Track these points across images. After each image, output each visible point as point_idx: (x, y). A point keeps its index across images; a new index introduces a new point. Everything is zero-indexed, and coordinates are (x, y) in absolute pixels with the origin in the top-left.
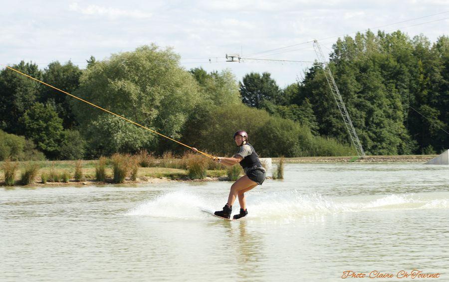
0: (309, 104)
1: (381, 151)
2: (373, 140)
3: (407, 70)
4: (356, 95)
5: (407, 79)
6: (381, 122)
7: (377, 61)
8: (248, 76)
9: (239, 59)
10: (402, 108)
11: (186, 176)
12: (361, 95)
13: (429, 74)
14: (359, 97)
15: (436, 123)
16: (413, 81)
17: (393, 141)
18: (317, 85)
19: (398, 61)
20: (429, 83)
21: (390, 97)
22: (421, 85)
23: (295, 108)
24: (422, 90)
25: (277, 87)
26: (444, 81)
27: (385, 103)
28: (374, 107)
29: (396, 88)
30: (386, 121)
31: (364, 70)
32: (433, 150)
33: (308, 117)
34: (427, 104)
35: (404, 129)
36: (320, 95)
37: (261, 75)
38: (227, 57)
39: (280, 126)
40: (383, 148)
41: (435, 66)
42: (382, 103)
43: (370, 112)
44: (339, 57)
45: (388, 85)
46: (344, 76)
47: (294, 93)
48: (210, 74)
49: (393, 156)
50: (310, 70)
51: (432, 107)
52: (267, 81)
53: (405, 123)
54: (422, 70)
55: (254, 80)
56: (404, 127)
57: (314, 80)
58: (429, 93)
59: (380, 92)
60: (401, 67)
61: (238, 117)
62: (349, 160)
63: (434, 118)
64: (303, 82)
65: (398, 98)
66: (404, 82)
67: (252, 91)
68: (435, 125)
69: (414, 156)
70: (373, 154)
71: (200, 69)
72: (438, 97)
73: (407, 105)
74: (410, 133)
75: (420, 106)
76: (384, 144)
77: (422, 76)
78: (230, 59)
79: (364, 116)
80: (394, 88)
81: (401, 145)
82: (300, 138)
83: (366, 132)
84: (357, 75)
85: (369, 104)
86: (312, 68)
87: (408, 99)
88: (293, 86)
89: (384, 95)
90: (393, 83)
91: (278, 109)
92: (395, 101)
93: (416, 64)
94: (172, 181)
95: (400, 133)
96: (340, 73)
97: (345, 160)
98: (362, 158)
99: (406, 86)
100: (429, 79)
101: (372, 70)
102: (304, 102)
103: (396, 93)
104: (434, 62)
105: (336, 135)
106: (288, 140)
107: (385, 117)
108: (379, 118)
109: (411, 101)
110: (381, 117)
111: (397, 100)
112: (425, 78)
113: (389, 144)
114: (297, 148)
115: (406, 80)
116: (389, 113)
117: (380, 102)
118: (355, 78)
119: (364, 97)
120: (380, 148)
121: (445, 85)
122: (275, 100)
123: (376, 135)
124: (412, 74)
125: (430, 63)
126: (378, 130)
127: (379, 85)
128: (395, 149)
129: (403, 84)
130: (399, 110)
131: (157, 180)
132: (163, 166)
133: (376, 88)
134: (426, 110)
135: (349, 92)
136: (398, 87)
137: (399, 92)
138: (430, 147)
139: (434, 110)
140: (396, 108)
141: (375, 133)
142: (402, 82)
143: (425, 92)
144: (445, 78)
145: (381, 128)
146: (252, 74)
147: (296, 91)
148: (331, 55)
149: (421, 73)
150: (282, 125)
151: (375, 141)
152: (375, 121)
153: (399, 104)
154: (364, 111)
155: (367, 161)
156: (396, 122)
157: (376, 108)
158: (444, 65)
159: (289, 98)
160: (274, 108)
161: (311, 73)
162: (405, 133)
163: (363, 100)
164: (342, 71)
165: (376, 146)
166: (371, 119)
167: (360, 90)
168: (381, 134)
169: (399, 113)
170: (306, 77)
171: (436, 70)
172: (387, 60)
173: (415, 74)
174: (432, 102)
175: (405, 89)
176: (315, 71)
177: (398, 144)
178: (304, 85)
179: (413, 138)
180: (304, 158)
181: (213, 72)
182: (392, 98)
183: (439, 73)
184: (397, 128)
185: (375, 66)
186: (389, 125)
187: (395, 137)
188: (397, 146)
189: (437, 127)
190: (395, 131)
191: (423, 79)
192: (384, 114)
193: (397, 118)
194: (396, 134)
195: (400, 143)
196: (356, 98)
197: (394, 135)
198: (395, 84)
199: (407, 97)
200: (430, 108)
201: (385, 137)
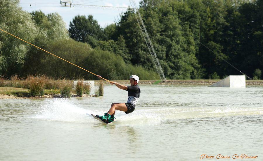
0: (123, 39)
1: (178, 76)
2: (172, 68)
3: (199, 14)
4: (159, 33)
6: (178, 54)
7: (176, 7)
8: (76, 18)
9: (71, 4)
10: (194, 44)
11: (29, 94)
12: (163, 33)
13: (215, 18)
14: (161, 35)
15: (220, 55)
17: (187, 69)
18: (129, 26)
19: (192, 8)
20: (215, 25)
21: (185, 35)
22: (209, 26)
23: (112, 42)
24: (209, 31)
25: (98, 27)
26: (226, 23)
27: (181, 40)
29: (190, 28)
31: (165, 14)
32: (218, 75)
33: (122, 49)
34: (214, 41)
35: (196, 59)
36: (131, 33)
37: (87, 17)
38: (61, 3)
39: (100, 56)
41: (220, 12)
42: (179, 40)
43: (169, 47)
44: (147, 5)
45: (184, 26)
46: (150, 19)
47: (112, 32)
48: (47, 16)
49: (188, 80)
50: (125, 13)
51: (217, 43)
52: (91, 22)
53: (196, 55)
54: (209, 14)
55: (80, 20)
56: (196, 58)
57: (128, 21)
58: (215, 33)
59: (179, 32)
60: (194, 12)
61: (68, 49)
62: (153, 83)
63: (218, 52)
64: (119, 23)
65: (192, 36)
66: (195, 23)
67: (80, 30)
68: (219, 57)
69: (203, 81)
71: (40, 12)
72: (222, 36)
73: (199, 42)
74: (199, 63)
75: (208, 42)
76: (181, 72)
77: (210, 20)
78: (63, 4)
79: (165, 49)
80: (188, 28)
81: (193, 72)
82: (116, 65)
83: (167, 62)
84: (160, 18)
85: (168, 40)
86: (126, 12)
87: (199, 36)
88: (112, 26)
89: (181, 34)
90: (187, 24)
91: (99, 43)
92: (189, 38)
93: (206, 10)
94: (17, 98)
95: (192, 63)
96: (147, 16)
97: (151, 83)
99: (198, 27)
100: (215, 22)
101: (171, 14)
102: (119, 38)
103: (189, 32)
104: (219, 9)
105: (143, 64)
106: (107, 67)
108: (177, 51)
109: (201, 38)
110: (179, 50)
111: (191, 37)
112: (212, 21)
113: (185, 71)
114: (113, 73)
115: (197, 22)
116: (185, 48)
117: (177, 39)
118: (158, 20)
119: (165, 35)
121: (227, 26)
122: (97, 36)
123: (174, 65)
124: (202, 18)
125: (215, 10)
126: (176, 60)
127: (177, 25)
128: (189, 75)
129: (195, 25)
130: (192, 45)
131: (6, 96)
132: (11, 86)
133: (175, 28)
134: (212, 45)
135: (153, 31)
136: (192, 27)
137: (192, 31)
138: (215, 73)
139: (218, 45)
140: (189, 43)
142: (195, 24)
143: (212, 32)
144: (227, 21)
145: (178, 59)
146: (79, 16)
147: (113, 30)
148: (141, 3)
149: (209, 17)
150: (102, 56)
151: (174, 69)
152: (173, 53)
153: (192, 40)
154: (165, 46)
155: (167, 84)
156: (190, 54)
157: (175, 44)
158: (227, 11)
159: (109, 35)
160: (97, 43)
161: (126, 16)
162: (196, 63)
163: (164, 37)
164: (149, 15)
165: (174, 73)
166: (170, 52)
167: (163, 29)
168: (178, 63)
169: (192, 48)
170: (121, 19)
171: (221, 15)
172: (183, 7)
173: (204, 18)
174: (217, 40)
175: (197, 29)
176: (128, 15)
177: (191, 71)
178: (120, 25)
179: (202, 67)
180: (119, 81)
181: (49, 14)
182: (187, 36)
183: (223, 17)
184: (190, 59)
185: (173, 11)
186: (185, 56)
187: (189, 66)
188: (190, 73)
189: (221, 59)
190: (188, 61)
191: (210, 22)
192: (181, 49)
193: (190, 52)
194: (189, 64)
195: (192, 70)
196: (159, 36)
197: (188, 64)
198: (189, 25)
199: (199, 35)
200: (216, 44)
201: (181, 66)
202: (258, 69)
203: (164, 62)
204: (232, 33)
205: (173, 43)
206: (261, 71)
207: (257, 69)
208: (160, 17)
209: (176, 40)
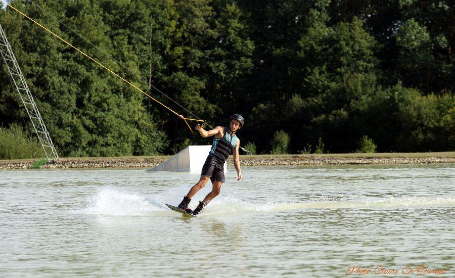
1: (104, 149)
2: (91, 131)
3: (148, 12)
4: (60, 55)
5: (148, 29)
6: (105, 100)
10: (140, 77)
12: (69, 55)
13: (185, 20)
14: (68, 58)
15: (199, 102)
16: (159, 32)
17: (124, 133)
20: (186, 35)
21: (120, 57)
22: (172, 38)
24: (172, 48)
26: (211, 31)
28: (93, 75)
29: (130, 43)
30: (113, 99)
34: (183, 70)
35: (143, 112)
40: (107, 145)
41: (195, 6)
43: (85, 84)
45: (116, 37)
49: (125, 158)
51: (191, 76)
54: (173, 12)
56: (143, 109)
58: (186, 53)
59: (102, 50)
60: (137, 7)
62: (31, 166)
63: (193, 95)
65: (133, 60)
66: (140, 31)
68: (196, 106)
70: (91, 155)
72: (200, 59)
73: (149, 73)
75: (171, 74)
76: (109, 139)
77: (174, 23)
79: (75, 90)
80: (126, 43)
81: (138, 140)
83: (80, 117)
85: (82, 69)
87: (150, 61)
89: (108, 56)
90: (123, 34)
92: (128, 66)
95: (136, 118)
98: (53, 162)
99: (146, 41)
100: (185, 28)
101: (87, 11)
103: (128, 51)
107: (110, 92)
108: (101, 94)
109: (155, 65)
110: (104, 91)
111: (132, 63)
112: (178, 27)
113: (118, 138)
115: (146, 29)
116: (118, 87)
118: (58, 25)
119: (75, 59)
120: (102, 145)
121: (211, 38)
123: (96, 124)
124: (156, 19)
126: (99, 114)
127: (100, 38)
128: (128, 147)
129: (141, 37)
130: (134, 81)
133: (97, 43)
134: (180, 80)
135: (48, 50)
136: (133, 41)
137: (134, 49)
138: (187, 141)
139: (194, 80)
140: (129, 77)
141: (94, 120)
142: (139, 34)
143: (179, 51)
144: (213, 26)
145: (104, 111)
149: (172, 19)
151: (95, 133)
152: (93, 99)
153: (135, 70)
154: (75, 82)
155: (61, 167)
157: (95, 76)
158: (210, 4)
162: (145, 120)
163: (72, 63)
164: (36, 12)
165: (95, 142)
166: (87, 95)
167: (68, 46)
168: (104, 120)
169: (135, 86)
171: (197, 13)
173: (161, 19)
174: (191, 68)
175: (145, 44)
177: (134, 139)
182: (124, 61)
183: (202, 19)
184: (131, 111)
185: (92, 6)
186: (118, 106)
187: (129, 127)
188: (132, 142)
189: (199, 110)
190: (127, 117)
191: (175, 29)
192: (108, 88)
193: (131, 95)
194: (129, 122)
195: (137, 136)
196: (61, 59)
197: (127, 123)
198: (127, 37)
199: (149, 59)
200: (187, 76)
201: (111, 126)
202: (281, 132)
203: (73, 118)
204: (223, 53)
205: (92, 74)
206: (289, 135)
207: (279, 131)
208: (62, 18)
209: (99, 69)
